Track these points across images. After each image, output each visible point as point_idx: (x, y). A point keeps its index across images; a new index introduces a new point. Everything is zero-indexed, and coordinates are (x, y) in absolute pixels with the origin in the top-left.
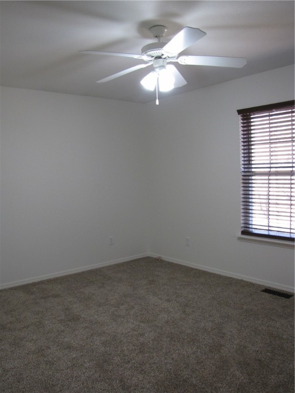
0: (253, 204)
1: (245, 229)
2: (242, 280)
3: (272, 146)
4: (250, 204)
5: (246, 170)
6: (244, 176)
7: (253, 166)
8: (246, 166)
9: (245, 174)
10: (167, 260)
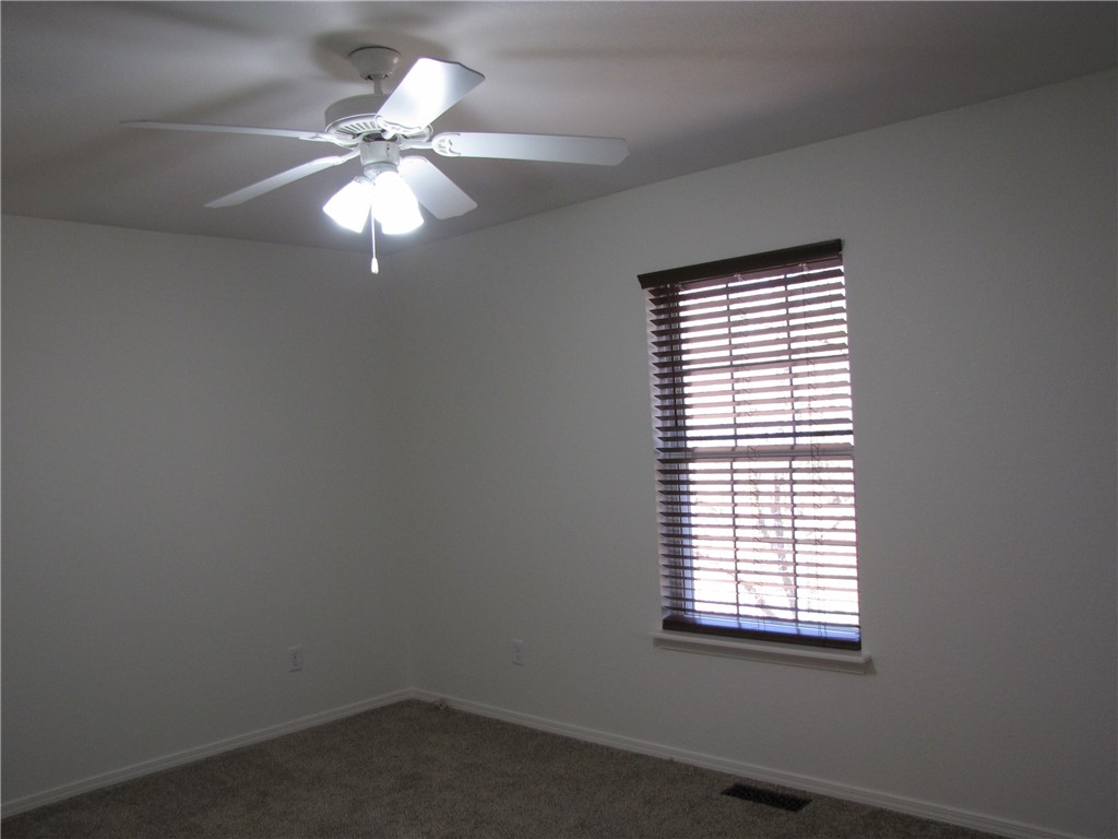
0: (694, 542)
1: (675, 612)
2: (671, 762)
3: (737, 375)
4: (686, 542)
5: (670, 445)
6: (663, 461)
7: (689, 433)
8: (669, 434)
9: (667, 456)
10: (464, 708)
